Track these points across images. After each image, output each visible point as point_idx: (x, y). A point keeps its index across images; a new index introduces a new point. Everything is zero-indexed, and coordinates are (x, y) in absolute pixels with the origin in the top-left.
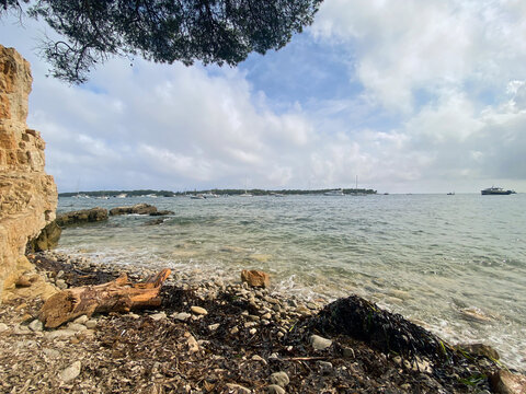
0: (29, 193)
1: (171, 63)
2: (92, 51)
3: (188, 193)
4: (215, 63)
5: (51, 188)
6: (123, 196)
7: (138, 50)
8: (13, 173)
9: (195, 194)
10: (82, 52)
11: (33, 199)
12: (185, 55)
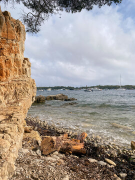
0: (28, 88)
1: (80, 11)
2: (43, 15)
3: (83, 88)
4: (106, 5)
5: (35, 86)
6: (50, 90)
7: (63, 8)
8: (21, 79)
9: (86, 89)
10: (38, 16)
11: (29, 91)
12: (88, 5)
